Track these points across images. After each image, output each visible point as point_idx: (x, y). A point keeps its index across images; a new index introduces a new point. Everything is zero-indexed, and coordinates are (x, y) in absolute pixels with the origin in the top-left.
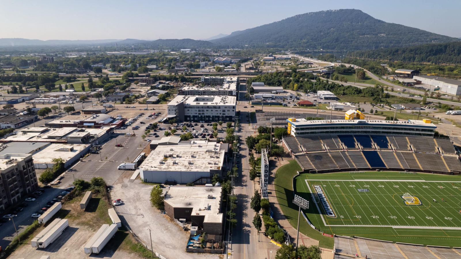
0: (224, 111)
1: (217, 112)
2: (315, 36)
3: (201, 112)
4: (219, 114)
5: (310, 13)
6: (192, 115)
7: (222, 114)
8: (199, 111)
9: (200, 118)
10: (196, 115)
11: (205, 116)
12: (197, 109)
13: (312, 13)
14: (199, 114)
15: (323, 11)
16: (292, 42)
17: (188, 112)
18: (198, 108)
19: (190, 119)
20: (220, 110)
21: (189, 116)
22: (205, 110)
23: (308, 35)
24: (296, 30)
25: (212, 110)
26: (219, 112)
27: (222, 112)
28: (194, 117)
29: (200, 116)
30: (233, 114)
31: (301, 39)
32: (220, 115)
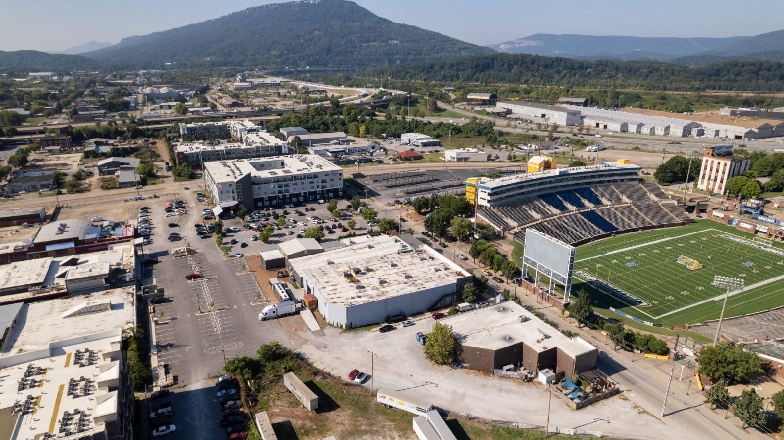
0: (323, 181)
1: (312, 185)
2: (291, 45)
3: (283, 189)
4: (315, 187)
5: (271, 5)
6: (266, 197)
7: (321, 187)
8: (280, 187)
9: (281, 199)
10: (274, 195)
11: (290, 195)
12: (277, 184)
13: (275, 4)
14: (279, 193)
15: (294, 2)
16: (253, 55)
17: (259, 191)
18: (278, 181)
19: (263, 204)
20: (318, 181)
21: (262, 200)
22: (290, 183)
23: (280, 43)
25: (303, 183)
26: (315, 185)
27: (321, 185)
28: (270, 199)
29: (281, 197)
30: (340, 185)
31: (269, 51)
32: (318, 190)
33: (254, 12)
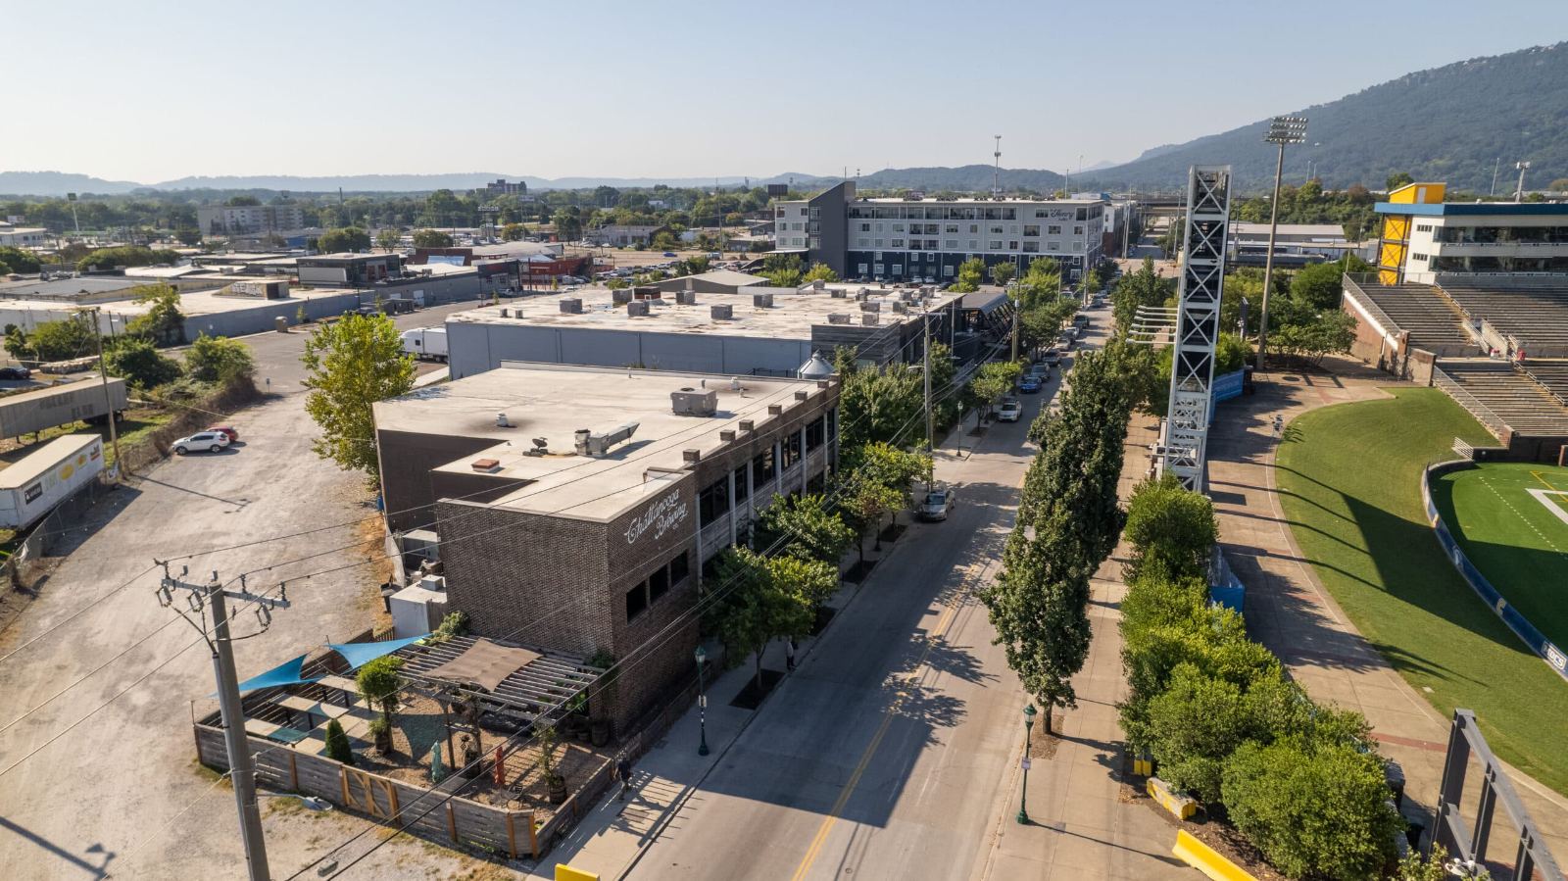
0: (1032, 232)
1: (997, 237)
2: (1490, 144)
3: (923, 238)
4: (1006, 246)
5: (1472, 61)
6: (879, 251)
7: (1021, 246)
8: (915, 230)
9: (915, 263)
10: (898, 250)
11: (937, 255)
12: (907, 223)
13: (1482, 59)
14: (912, 248)
15: (1538, 48)
17: (865, 235)
18: (911, 217)
19: (871, 269)
20: (1014, 230)
21: (868, 258)
22: (943, 224)
24: (1403, 127)
25: (974, 229)
26: (1005, 238)
27: (1021, 240)
28: (889, 259)
29: (915, 259)
30: (1078, 247)
32: (1013, 253)
33: (1423, 81)
